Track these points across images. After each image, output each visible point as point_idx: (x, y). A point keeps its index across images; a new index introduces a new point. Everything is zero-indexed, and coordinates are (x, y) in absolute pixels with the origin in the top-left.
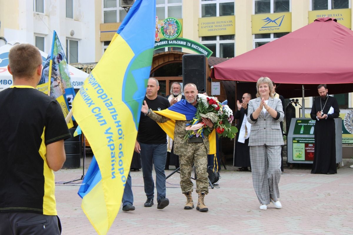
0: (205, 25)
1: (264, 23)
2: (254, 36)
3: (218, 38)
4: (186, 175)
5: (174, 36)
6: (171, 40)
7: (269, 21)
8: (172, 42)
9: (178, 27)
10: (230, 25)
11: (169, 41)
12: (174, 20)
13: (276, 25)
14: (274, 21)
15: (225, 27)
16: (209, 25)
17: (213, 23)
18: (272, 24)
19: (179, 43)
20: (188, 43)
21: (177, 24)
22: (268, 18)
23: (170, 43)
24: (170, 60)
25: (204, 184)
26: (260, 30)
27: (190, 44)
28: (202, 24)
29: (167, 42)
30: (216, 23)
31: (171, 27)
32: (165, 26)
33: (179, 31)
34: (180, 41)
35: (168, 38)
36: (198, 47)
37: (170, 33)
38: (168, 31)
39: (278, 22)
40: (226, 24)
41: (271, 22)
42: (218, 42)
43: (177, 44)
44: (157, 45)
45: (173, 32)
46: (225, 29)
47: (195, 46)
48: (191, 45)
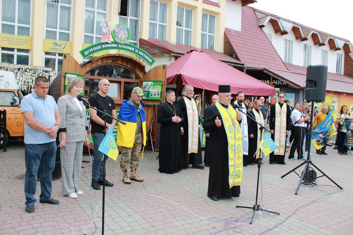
0: (5, 39)
1: (52, 46)
2: (44, 53)
3: (16, 50)
4: (129, 156)
5: (124, 41)
6: (121, 44)
7: (55, 45)
8: (121, 46)
9: (128, 33)
10: (26, 43)
11: (119, 45)
12: (125, 27)
13: (61, 48)
14: (60, 45)
15: (22, 43)
16: (9, 40)
17: (12, 39)
18: (57, 47)
19: (128, 48)
20: (136, 50)
21: (128, 31)
22: (55, 43)
23: (119, 46)
24: (108, 62)
25: (137, 162)
26: (49, 50)
27: (137, 50)
28: (3, 38)
29: (117, 45)
30: (15, 39)
31: (122, 32)
32: (117, 31)
33: (129, 38)
34: (129, 47)
35: (119, 42)
36: (145, 55)
37: (121, 37)
38: (119, 36)
39: (63, 46)
40: (24, 41)
41: (58, 46)
42: (16, 53)
43: (126, 48)
44: (107, 46)
45: (124, 37)
46: (23, 45)
47: (142, 53)
48: (139, 52)
